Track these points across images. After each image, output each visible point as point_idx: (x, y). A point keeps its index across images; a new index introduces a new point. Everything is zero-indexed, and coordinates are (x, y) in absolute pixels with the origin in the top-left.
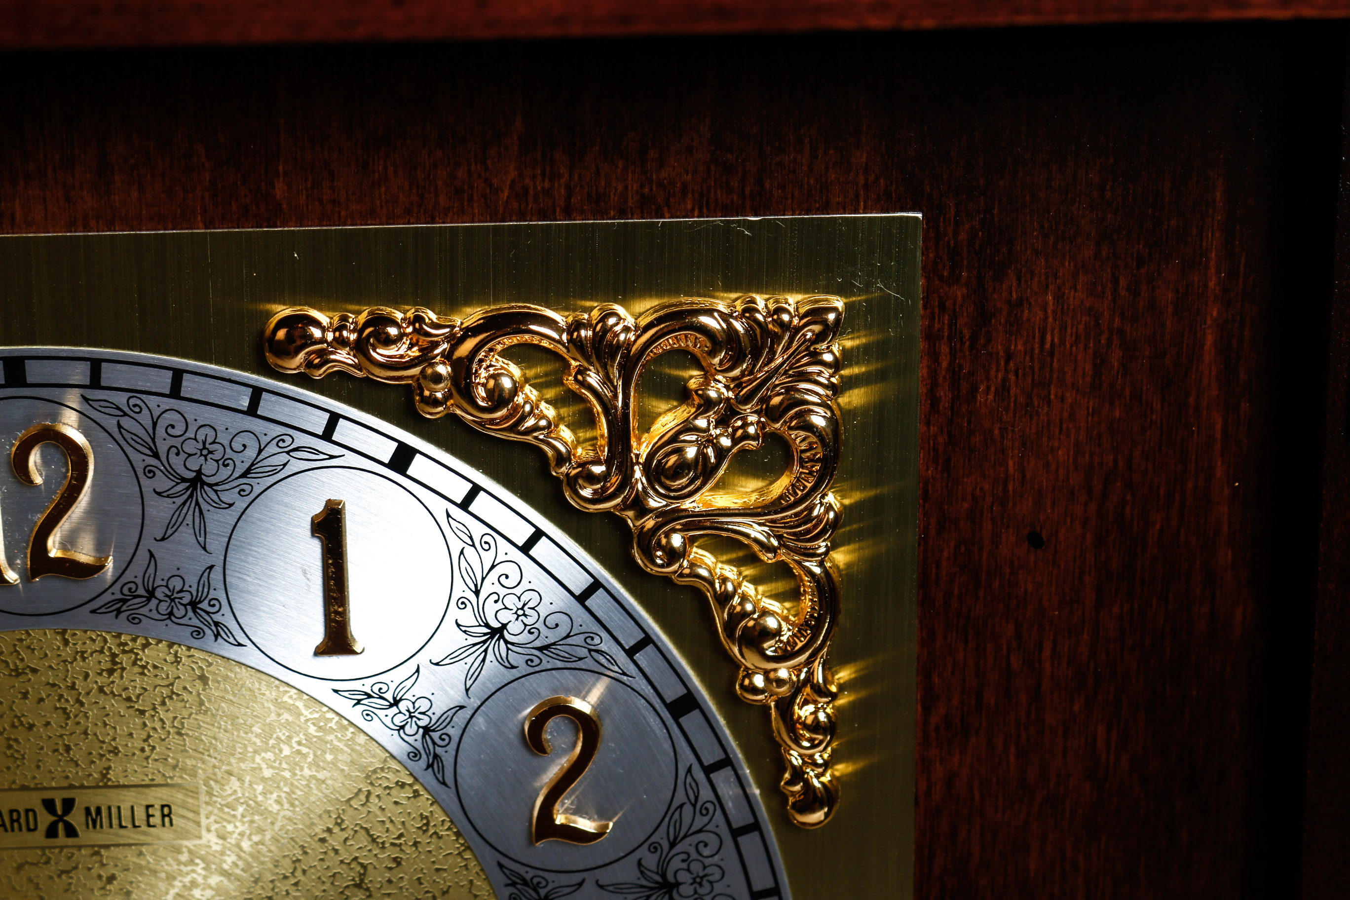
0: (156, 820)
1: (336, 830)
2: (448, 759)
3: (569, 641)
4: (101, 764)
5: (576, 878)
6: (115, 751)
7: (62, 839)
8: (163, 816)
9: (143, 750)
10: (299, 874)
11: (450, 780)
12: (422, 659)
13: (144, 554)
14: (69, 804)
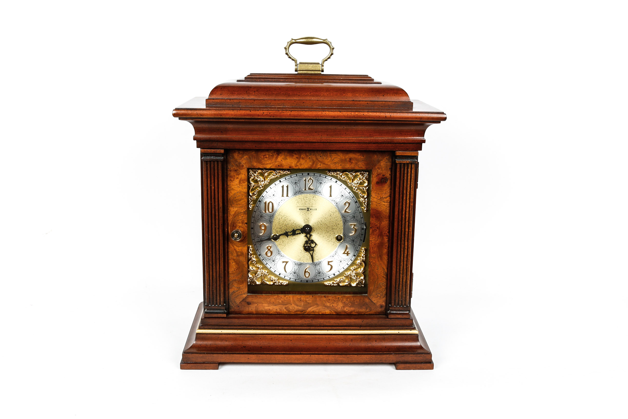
0: (315, 210)
1: (329, 211)
2: (338, 206)
3: (348, 197)
5: (348, 216)
6: (313, 204)
7: (308, 211)
12: (337, 198)
13: (316, 189)
14: (309, 208)
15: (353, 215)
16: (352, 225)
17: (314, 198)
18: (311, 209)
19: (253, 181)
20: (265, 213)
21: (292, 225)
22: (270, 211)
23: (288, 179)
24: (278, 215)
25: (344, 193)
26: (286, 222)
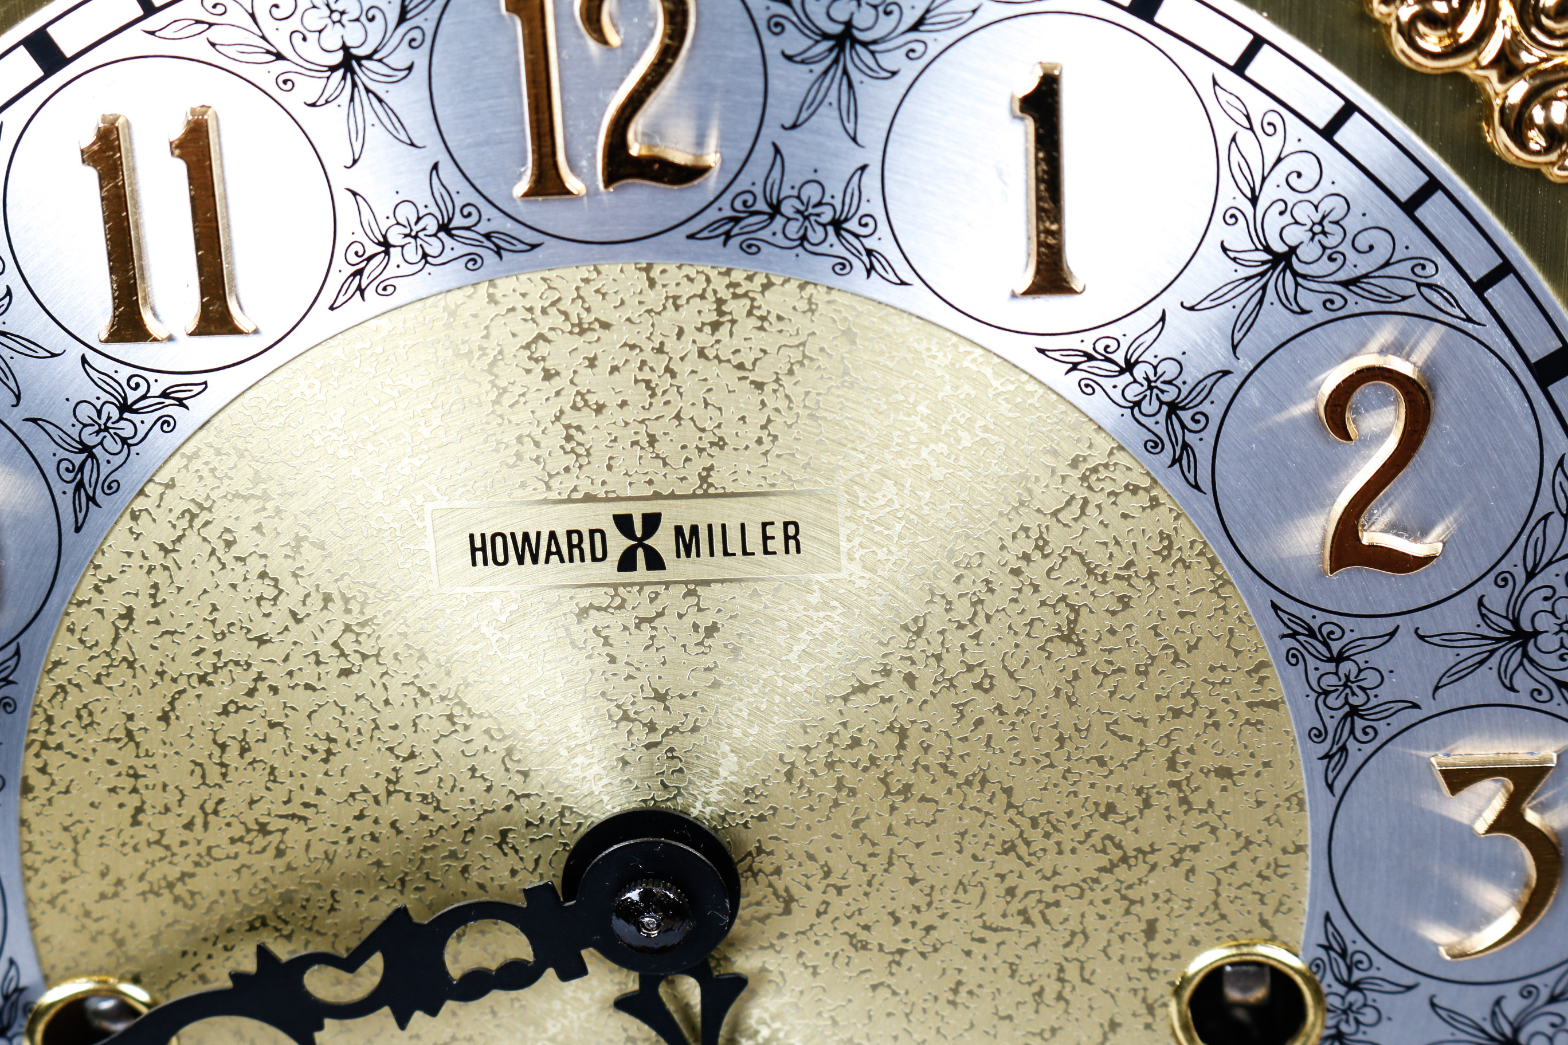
0: (777, 544)
1: (1036, 556)
2: (1203, 450)
3: (1389, 271)
4: (699, 463)
5: (1385, 626)
6: (720, 444)
7: (641, 572)
8: (787, 538)
9: (759, 441)
10: (981, 619)
11: (1205, 482)
12: (1169, 301)
14: (652, 522)
15: (1497, 599)
16: (1486, 786)
17: (743, 336)
18: (687, 539)
21: (366, 827)
25: (1305, 213)
26: (260, 776)
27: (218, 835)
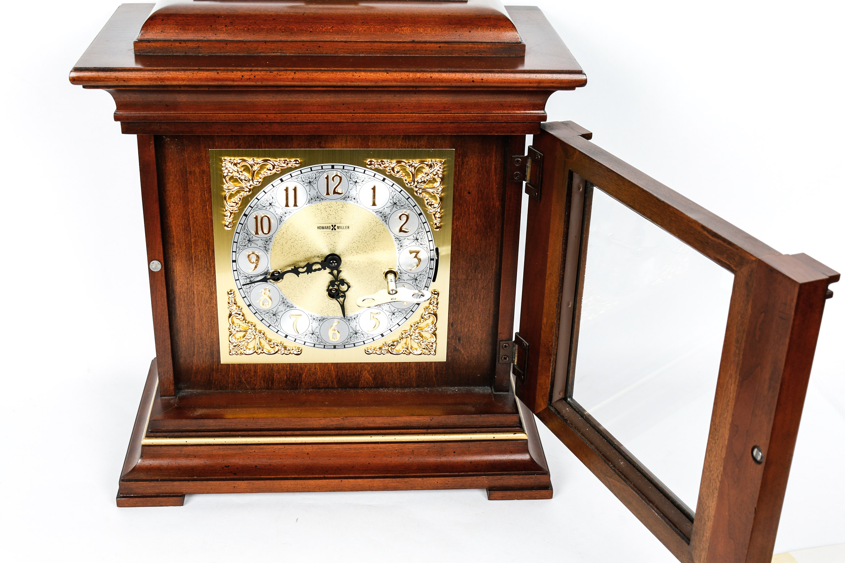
2: (388, 221)
3: (405, 205)
4: (340, 220)
5: (404, 238)
6: (342, 218)
7: (334, 230)
8: (348, 228)
9: (346, 218)
11: (388, 224)
12: (385, 207)
13: (348, 192)
14: (335, 226)
17: (345, 209)
18: (338, 227)
19: (232, 181)
20: (256, 235)
21: (305, 254)
22: (266, 231)
23: (296, 177)
24: (280, 238)
25: (398, 199)
26: (295, 249)
27: (290, 255)
